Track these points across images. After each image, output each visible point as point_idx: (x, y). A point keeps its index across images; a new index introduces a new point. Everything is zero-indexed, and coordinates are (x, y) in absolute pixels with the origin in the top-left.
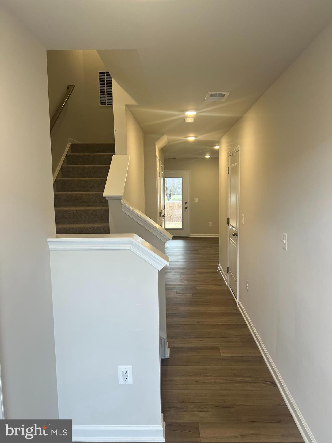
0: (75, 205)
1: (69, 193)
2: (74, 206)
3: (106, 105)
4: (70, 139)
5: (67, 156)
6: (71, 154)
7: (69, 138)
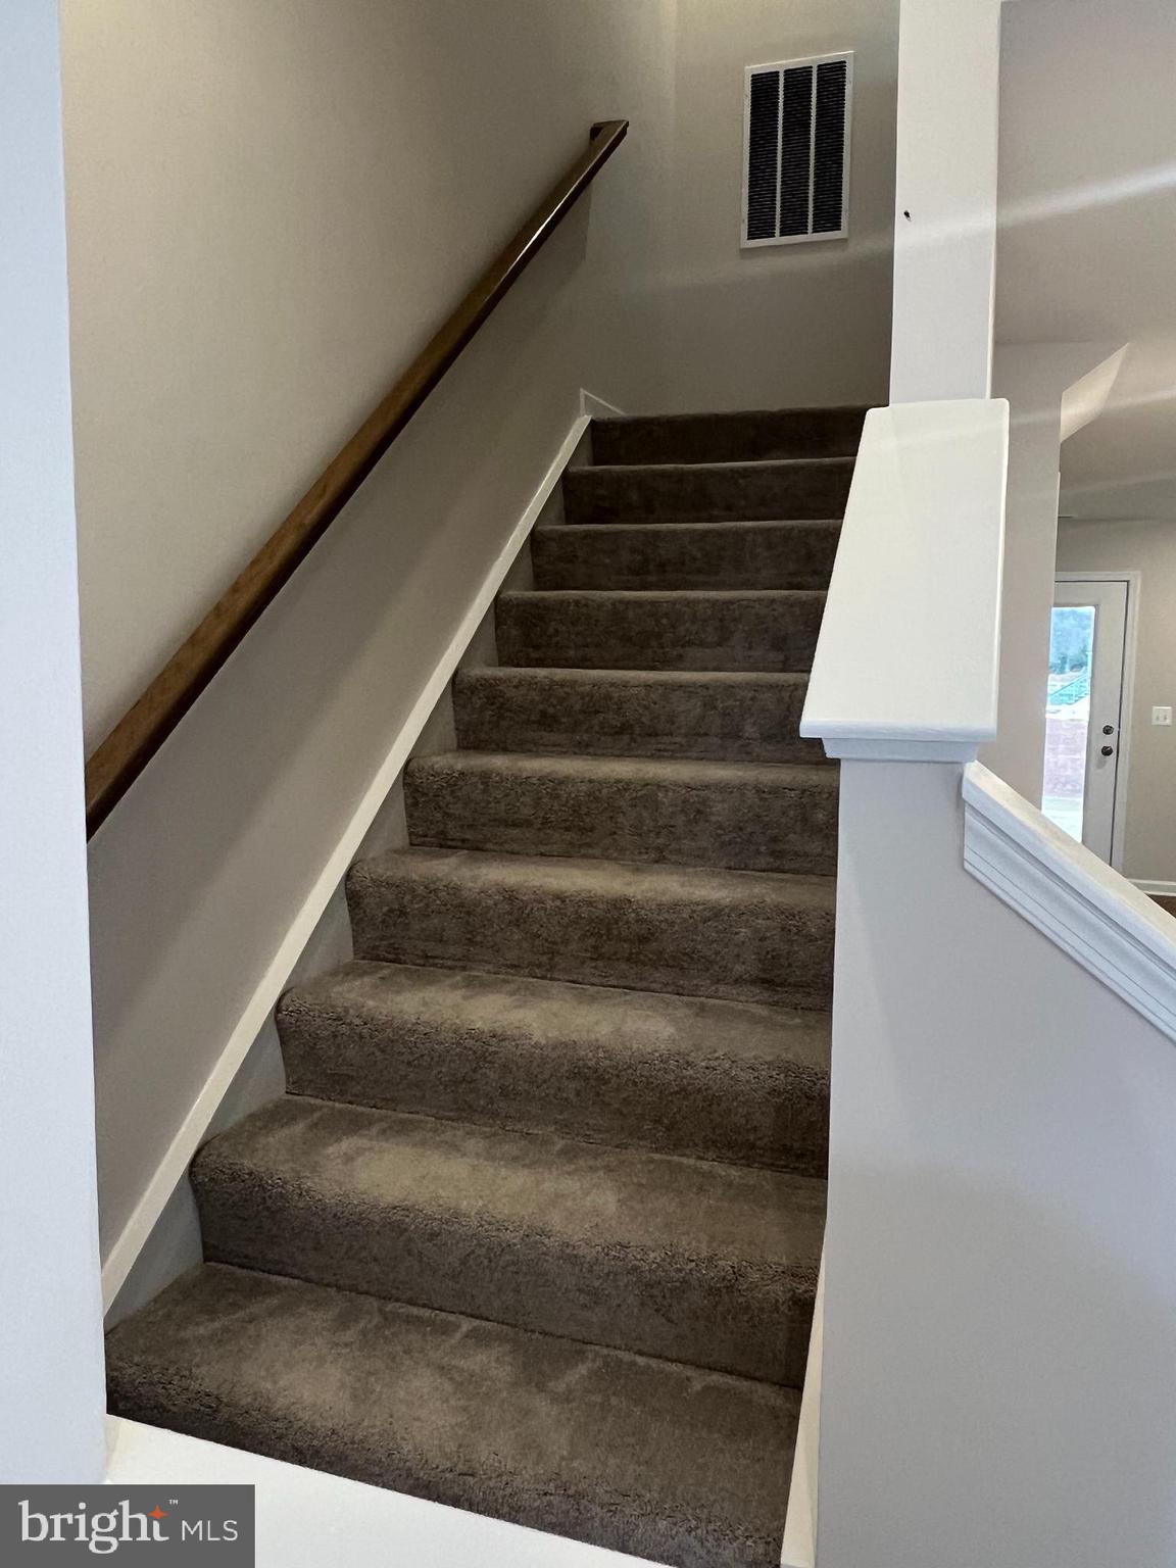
0: (587, 746)
1: (560, 673)
2: (582, 749)
3: (778, 240)
4: (586, 397)
5: (566, 478)
6: (588, 468)
7: (583, 392)
